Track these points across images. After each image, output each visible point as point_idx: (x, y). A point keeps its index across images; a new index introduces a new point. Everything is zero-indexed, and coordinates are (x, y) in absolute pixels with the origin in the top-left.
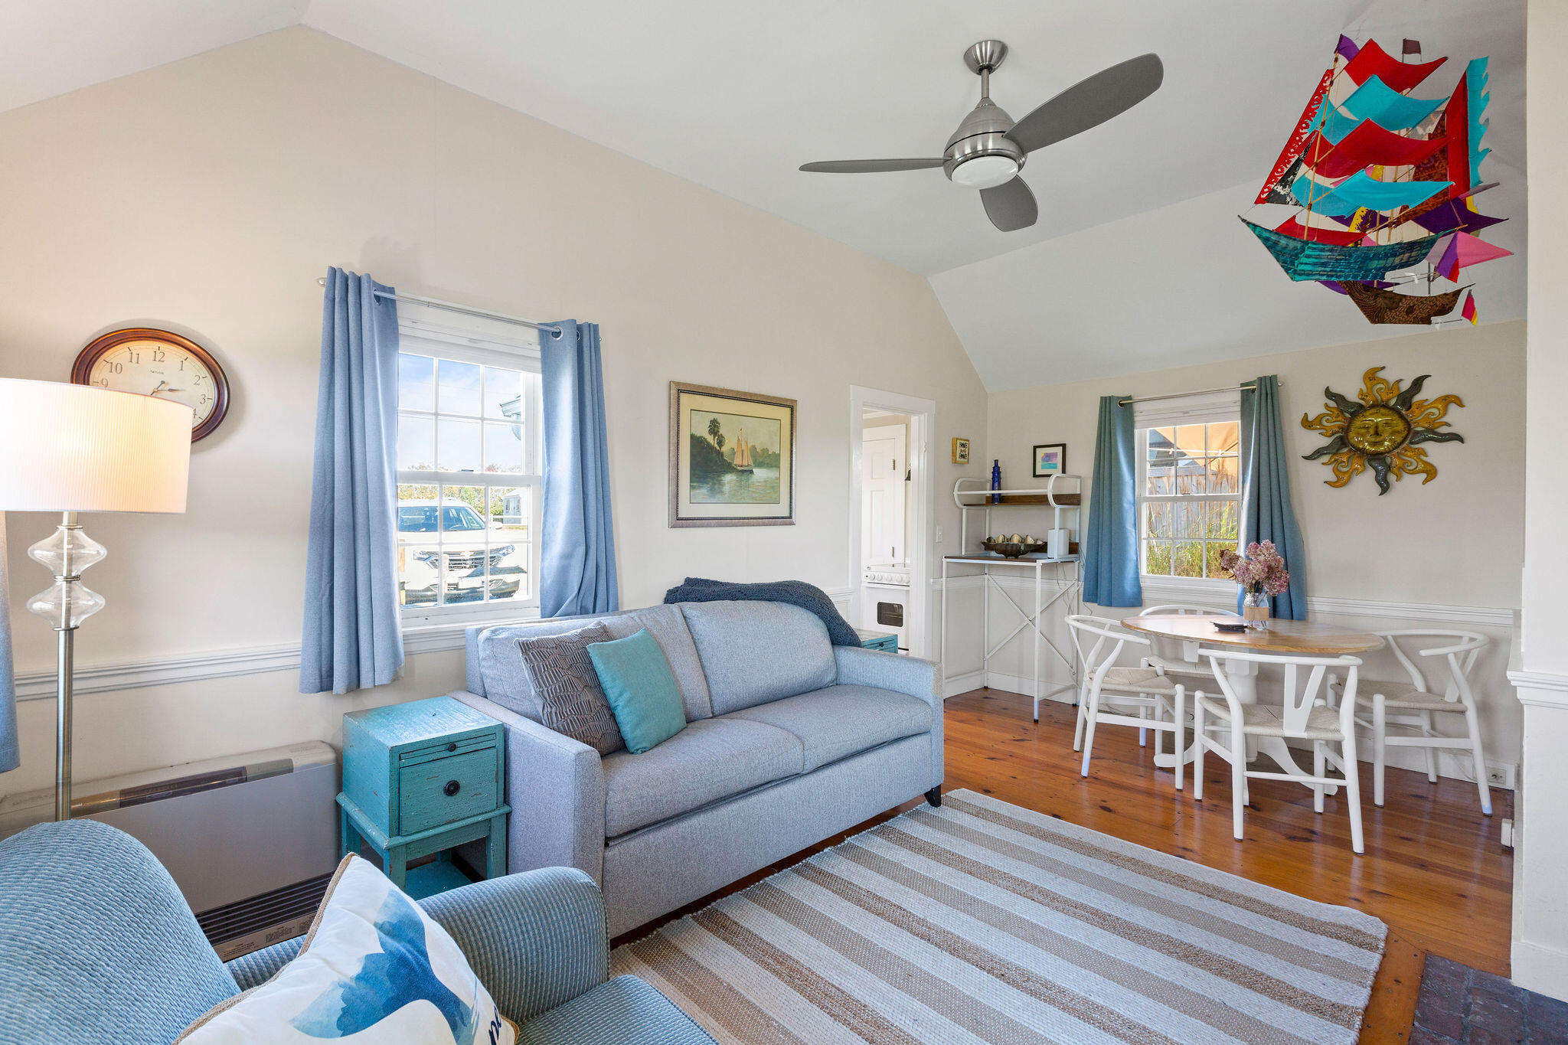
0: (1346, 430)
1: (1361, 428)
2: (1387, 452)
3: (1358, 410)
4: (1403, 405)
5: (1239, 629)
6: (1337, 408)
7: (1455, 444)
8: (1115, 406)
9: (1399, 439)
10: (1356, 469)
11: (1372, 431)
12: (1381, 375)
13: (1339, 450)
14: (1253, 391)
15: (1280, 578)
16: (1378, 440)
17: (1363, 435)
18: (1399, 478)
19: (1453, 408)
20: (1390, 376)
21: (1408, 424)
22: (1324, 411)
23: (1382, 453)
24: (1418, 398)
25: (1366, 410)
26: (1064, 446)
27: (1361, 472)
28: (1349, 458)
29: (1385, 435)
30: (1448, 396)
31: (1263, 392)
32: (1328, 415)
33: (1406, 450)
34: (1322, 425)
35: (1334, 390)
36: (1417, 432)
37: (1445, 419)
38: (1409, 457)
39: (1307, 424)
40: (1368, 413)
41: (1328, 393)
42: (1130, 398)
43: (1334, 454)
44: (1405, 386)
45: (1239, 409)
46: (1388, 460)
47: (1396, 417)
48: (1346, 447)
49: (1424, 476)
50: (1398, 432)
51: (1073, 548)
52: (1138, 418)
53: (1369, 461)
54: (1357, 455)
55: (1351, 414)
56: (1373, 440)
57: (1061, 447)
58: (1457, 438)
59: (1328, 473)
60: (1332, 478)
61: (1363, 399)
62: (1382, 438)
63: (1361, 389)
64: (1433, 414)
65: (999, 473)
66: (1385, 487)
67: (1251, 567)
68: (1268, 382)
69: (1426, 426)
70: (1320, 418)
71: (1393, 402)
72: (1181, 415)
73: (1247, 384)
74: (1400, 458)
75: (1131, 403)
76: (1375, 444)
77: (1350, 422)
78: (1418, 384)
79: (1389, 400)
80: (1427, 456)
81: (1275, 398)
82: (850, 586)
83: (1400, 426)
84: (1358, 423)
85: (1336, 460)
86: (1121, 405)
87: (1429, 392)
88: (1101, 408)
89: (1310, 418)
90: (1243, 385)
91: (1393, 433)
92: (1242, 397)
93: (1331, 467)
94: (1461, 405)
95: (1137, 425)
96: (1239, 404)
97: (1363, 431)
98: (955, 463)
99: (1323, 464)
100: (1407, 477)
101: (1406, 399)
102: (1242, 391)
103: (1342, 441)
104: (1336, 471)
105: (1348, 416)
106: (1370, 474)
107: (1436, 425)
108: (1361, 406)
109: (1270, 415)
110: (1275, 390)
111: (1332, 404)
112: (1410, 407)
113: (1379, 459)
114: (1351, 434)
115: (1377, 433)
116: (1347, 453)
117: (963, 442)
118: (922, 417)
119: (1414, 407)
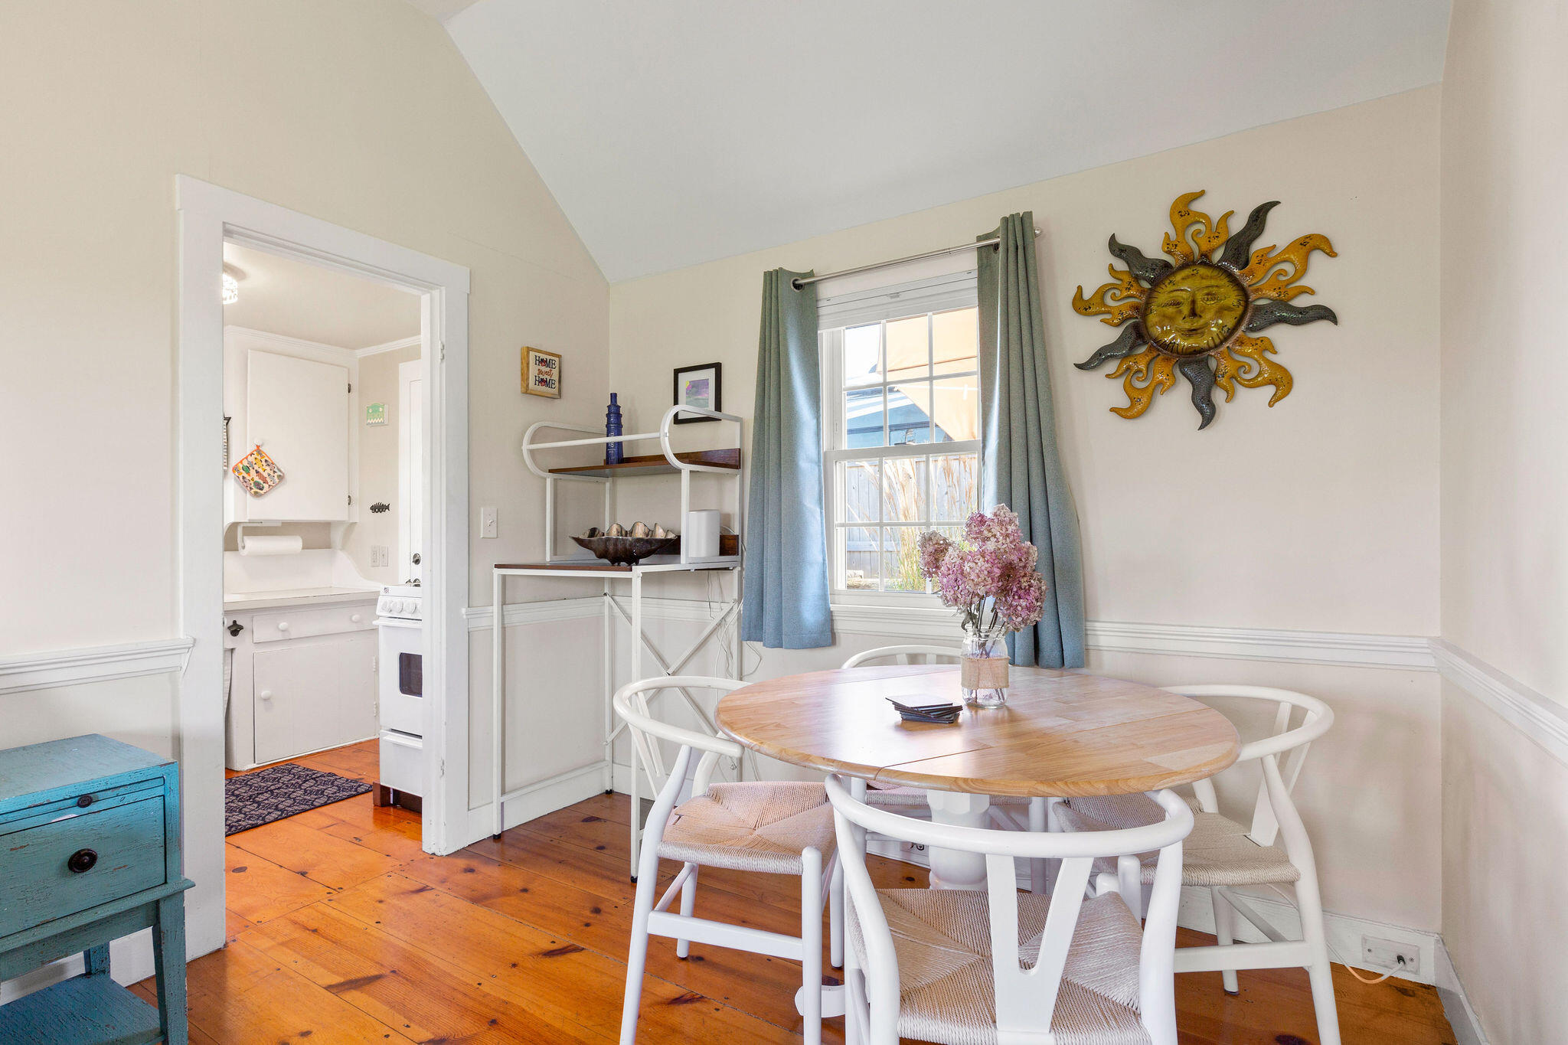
0: (1143, 311)
1: (1167, 305)
2: (1210, 349)
3: (1163, 272)
4: (1236, 263)
5: (944, 716)
6: (1130, 273)
7: (1324, 325)
8: (786, 289)
9: (1230, 323)
10: (1161, 383)
11: (1186, 309)
12: (1198, 206)
13: (1132, 348)
14: (996, 247)
15: (1027, 591)
16: (1195, 326)
17: (1171, 319)
18: (1230, 397)
19: (1318, 259)
20: (1211, 207)
21: (1244, 292)
22: (1109, 279)
23: (1201, 351)
24: (1258, 245)
25: (1173, 273)
26: (718, 367)
27: (1169, 388)
28: (1151, 360)
29: (1208, 316)
30: (1309, 237)
31: (1011, 243)
32: (1113, 287)
33: (1242, 343)
34: (1105, 305)
35: (1123, 240)
36: (1259, 308)
37: (1305, 282)
38: (1247, 356)
39: (1082, 306)
40: (1179, 277)
41: (1117, 248)
42: (811, 274)
43: (1125, 357)
44: (1237, 225)
45: (975, 283)
46: (1213, 364)
47: (1224, 281)
48: (1145, 343)
49: (1271, 390)
50: (1229, 309)
51: (728, 545)
52: (825, 311)
53: (1182, 366)
54: (1161, 357)
55: (1150, 281)
56: (1187, 326)
57: (713, 370)
58: (1325, 314)
59: (1114, 393)
60: (1123, 402)
61: (1169, 252)
62: (1202, 322)
63: (1166, 234)
64: (1285, 273)
65: (619, 416)
66: (1207, 413)
67: (967, 568)
68: (1018, 223)
69: (1274, 294)
70: (1102, 292)
71: (1217, 256)
72: (888, 300)
73: (987, 237)
74: (1233, 359)
75: (813, 283)
76: (1191, 332)
77: (1150, 295)
78: (1259, 218)
79: (1213, 250)
80: (1275, 353)
81: (1030, 251)
82: (182, 635)
83: (1232, 298)
84: (1163, 296)
85: (1128, 369)
86: (797, 287)
87: (1277, 234)
88: (765, 291)
89: (1087, 295)
90: (980, 239)
91: (1221, 312)
92: (980, 259)
93: (1120, 382)
94: (1332, 254)
95: (823, 321)
96: (975, 274)
97: (1171, 310)
98: (526, 393)
99: (1108, 376)
100: (1243, 393)
101: (1239, 248)
102: (979, 249)
103: (1138, 333)
104: (1128, 388)
105: (1146, 285)
106: (1183, 390)
107: (1291, 293)
108: (1166, 265)
109: (1022, 284)
110: (1029, 240)
111: (1121, 265)
112: (1247, 263)
113: (1198, 362)
114: (1153, 318)
115: (1193, 313)
116: (1145, 354)
117: (544, 356)
118: (436, 293)
119: (1253, 261)
